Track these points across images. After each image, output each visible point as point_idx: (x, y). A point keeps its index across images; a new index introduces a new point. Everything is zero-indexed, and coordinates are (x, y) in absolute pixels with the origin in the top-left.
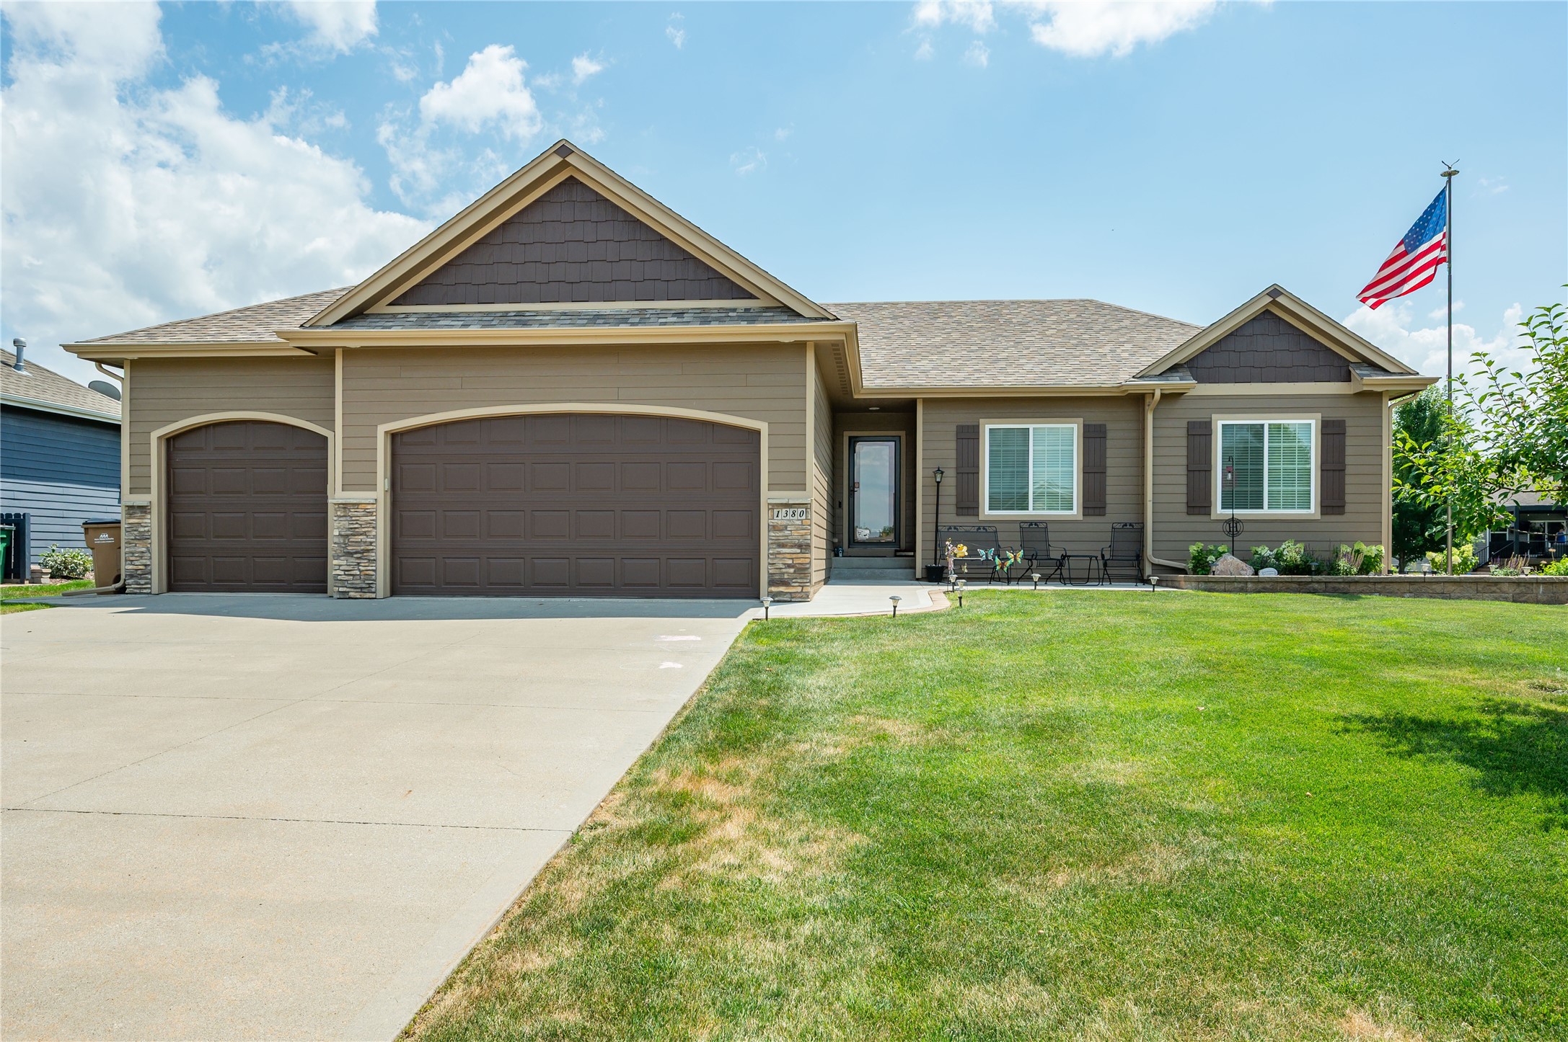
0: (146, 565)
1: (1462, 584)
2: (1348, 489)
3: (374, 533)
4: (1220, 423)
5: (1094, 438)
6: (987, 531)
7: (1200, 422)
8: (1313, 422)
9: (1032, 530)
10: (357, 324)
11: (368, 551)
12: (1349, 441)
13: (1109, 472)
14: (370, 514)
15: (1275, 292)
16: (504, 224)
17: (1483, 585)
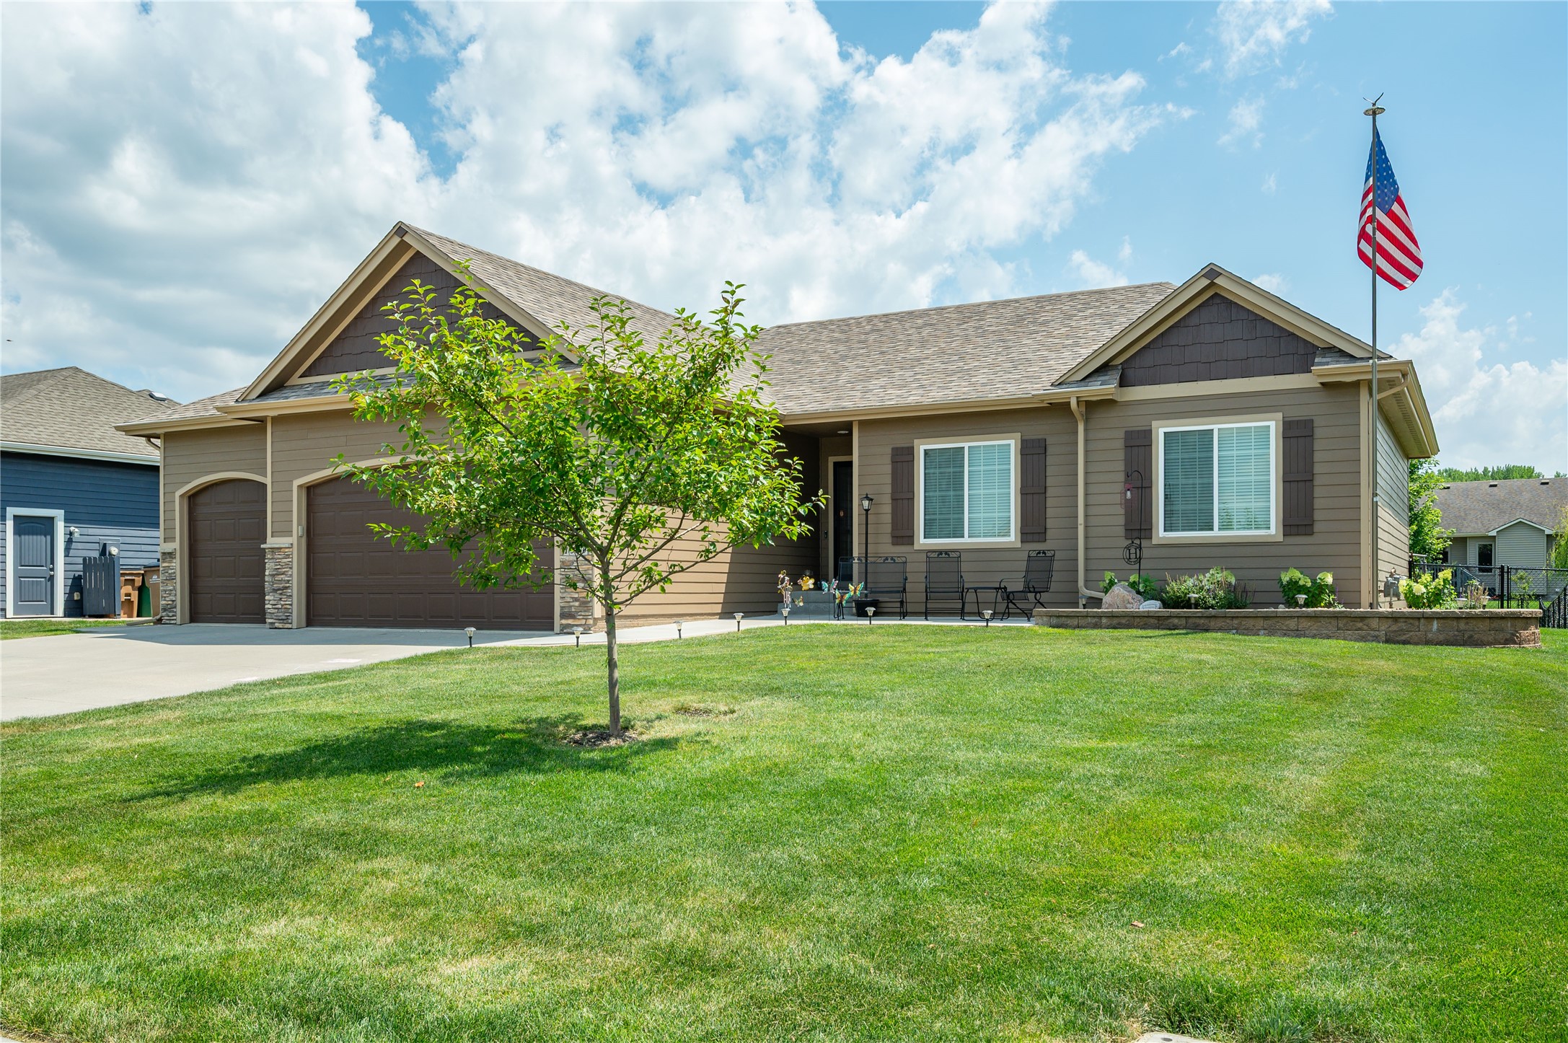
0: (173, 601)
1: (1320, 619)
2: (1318, 503)
3: (290, 573)
4: (1162, 431)
5: (1033, 455)
6: (894, 562)
7: (1138, 431)
8: (1272, 424)
9: (941, 560)
10: (276, 396)
11: (287, 588)
12: (1318, 445)
13: (1050, 492)
14: (288, 556)
15: (1212, 272)
16: (373, 299)
17: (1345, 621)
